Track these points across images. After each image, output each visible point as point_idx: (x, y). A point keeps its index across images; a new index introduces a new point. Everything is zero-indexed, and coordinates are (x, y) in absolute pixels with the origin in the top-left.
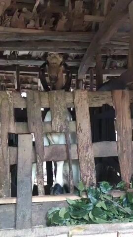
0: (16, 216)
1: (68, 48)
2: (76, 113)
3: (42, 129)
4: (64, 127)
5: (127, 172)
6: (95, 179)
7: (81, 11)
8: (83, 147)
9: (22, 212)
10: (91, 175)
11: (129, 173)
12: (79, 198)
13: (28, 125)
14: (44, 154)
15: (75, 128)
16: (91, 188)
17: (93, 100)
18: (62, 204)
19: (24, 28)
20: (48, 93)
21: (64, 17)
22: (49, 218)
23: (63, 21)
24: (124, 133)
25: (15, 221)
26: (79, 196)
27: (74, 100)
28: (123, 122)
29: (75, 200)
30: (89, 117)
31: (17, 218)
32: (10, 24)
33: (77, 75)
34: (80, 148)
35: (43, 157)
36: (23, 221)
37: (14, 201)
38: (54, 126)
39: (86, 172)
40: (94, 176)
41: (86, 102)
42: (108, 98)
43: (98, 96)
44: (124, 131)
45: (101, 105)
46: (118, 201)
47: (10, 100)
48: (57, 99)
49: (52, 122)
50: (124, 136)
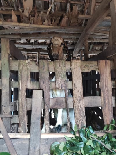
0: (29, 147)
1: (68, 37)
2: (73, 76)
3: (49, 86)
4: (64, 85)
5: (108, 119)
6: (85, 122)
7: (77, 13)
8: (77, 100)
9: (33, 145)
10: (82, 119)
11: (109, 119)
12: (73, 136)
13: (39, 83)
14: (50, 104)
15: (71, 86)
16: (83, 130)
17: (84, 67)
18: (62, 140)
19: (42, 25)
20: (54, 62)
21: (66, 17)
22: (52, 149)
23: (65, 19)
24: (106, 91)
25: (29, 151)
26: (74, 134)
27: (71, 67)
28: (105, 83)
29: (71, 138)
30: (81, 79)
31: (30, 149)
32: (33, 22)
33: (73, 55)
34: (75, 100)
35: (49, 106)
36: (34, 151)
37: (28, 136)
38: (57, 85)
39: (79, 117)
40: (84, 120)
41: (79, 68)
42: (95, 65)
43: (88, 64)
44: (106, 89)
45: (90, 71)
46: (102, 139)
47: (28, 66)
48: (60, 66)
49: (56, 82)
50: (106, 93)
